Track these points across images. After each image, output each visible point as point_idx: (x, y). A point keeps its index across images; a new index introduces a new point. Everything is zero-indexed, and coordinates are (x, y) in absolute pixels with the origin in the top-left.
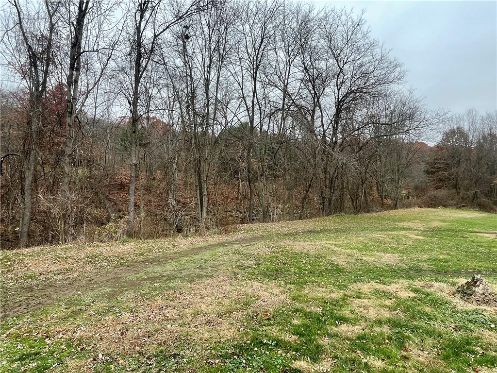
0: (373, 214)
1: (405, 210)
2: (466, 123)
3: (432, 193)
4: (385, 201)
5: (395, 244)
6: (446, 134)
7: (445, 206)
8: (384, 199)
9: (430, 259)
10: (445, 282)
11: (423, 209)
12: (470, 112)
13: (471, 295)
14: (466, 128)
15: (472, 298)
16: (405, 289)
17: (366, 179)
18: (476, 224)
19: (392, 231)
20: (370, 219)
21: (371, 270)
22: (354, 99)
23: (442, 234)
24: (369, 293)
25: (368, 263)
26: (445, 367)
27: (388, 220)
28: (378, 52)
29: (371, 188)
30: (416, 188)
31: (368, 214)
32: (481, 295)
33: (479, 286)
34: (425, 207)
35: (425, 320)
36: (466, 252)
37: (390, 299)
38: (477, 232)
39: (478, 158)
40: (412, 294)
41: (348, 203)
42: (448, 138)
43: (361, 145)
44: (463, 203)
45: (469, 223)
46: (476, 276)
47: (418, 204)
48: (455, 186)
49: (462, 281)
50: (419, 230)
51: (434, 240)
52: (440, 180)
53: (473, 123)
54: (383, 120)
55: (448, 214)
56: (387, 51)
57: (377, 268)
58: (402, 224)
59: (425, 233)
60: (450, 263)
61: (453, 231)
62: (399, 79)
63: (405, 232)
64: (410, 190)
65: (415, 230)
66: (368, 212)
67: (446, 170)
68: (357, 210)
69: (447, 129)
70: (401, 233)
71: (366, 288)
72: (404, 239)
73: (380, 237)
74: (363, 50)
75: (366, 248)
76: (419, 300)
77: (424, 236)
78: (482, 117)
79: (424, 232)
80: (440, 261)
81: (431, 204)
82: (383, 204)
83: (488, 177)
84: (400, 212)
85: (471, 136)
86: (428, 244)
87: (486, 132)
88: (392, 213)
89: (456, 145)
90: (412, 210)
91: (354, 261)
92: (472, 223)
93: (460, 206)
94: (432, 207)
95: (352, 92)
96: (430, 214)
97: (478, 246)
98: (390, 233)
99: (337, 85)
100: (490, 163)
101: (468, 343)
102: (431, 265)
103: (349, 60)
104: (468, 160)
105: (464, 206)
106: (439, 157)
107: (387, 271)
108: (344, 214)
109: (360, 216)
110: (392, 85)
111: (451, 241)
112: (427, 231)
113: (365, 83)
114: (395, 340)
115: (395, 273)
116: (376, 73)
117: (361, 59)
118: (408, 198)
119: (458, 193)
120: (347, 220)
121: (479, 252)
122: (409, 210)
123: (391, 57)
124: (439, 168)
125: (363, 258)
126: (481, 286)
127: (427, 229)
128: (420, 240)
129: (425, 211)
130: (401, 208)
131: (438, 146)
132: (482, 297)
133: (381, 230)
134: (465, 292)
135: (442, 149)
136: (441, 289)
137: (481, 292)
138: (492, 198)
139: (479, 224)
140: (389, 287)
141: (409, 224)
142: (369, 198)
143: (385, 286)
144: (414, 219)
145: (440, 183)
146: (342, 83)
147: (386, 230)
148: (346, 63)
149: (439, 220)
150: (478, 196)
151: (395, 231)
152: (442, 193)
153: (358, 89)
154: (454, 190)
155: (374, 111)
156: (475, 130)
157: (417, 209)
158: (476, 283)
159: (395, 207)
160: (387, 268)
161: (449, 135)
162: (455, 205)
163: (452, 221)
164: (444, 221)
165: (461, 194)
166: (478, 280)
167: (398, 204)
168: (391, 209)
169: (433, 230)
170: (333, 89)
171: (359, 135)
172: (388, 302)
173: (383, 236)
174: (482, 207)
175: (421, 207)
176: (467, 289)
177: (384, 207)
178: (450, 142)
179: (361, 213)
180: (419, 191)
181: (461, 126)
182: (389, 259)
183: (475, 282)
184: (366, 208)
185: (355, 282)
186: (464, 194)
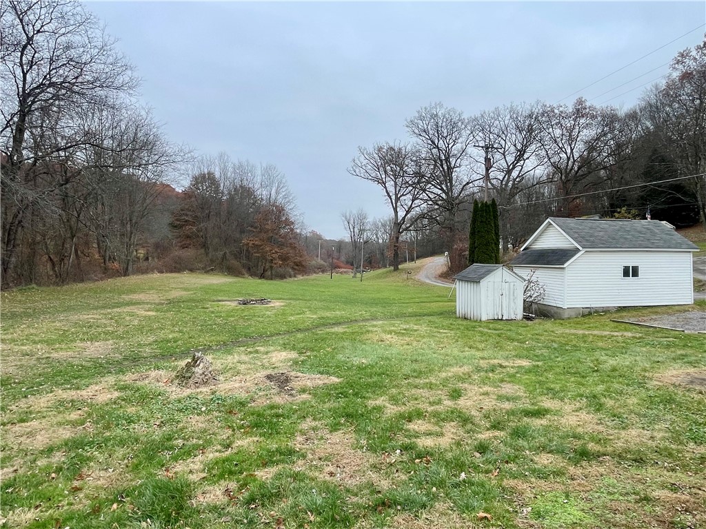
0: (91, 285)
1: (140, 277)
2: (217, 169)
3: (177, 252)
4: (109, 265)
5: (113, 326)
6: (196, 178)
7: (191, 270)
8: (107, 262)
9: (156, 341)
10: (166, 368)
11: (165, 275)
12: (221, 156)
13: (190, 378)
14: (217, 175)
15: (191, 381)
16: (108, 389)
17: (78, 230)
18: (221, 291)
19: (114, 307)
20: (83, 292)
21: (61, 372)
22: (56, 97)
23: (181, 306)
24: (45, 409)
25: (59, 362)
26: (131, 480)
27: (110, 292)
28: (98, 36)
29: (87, 244)
30: (157, 246)
31: (80, 285)
32: (201, 375)
33: (199, 365)
34: (167, 272)
35: (123, 425)
36: (202, 326)
37: (80, 409)
38: (220, 301)
39: (228, 213)
40: (116, 394)
41: (44, 268)
42: (197, 183)
43: (69, 175)
44: (212, 267)
45: (215, 290)
46: (197, 354)
47: (157, 269)
48: (204, 246)
49: (182, 363)
50: (151, 304)
51: (169, 315)
52: (188, 237)
53: (224, 170)
54: (107, 143)
55: (193, 280)
56: (112, 39)
57: (73, 366)
58: (131, 296)
59: (160, 307)
60: (180, 342)
61: (193, 300)
62: (130, 88)
63: (131, 307)
64: (149, 248)
65: (148, 303)
66: (82, 281)
67: (193, 224)
68: (61, 278)
69: (197, 173)
70: (127, 309)
71: (41, 402)
72: (128, 318)
73: (91, 318)
74: (72, 22)
75: (64, 337)
76: (124, 400)
77: (157, 311)
78: (234, 165)
79: (158, 307)
80: (168, 341)
81: (175, 268)
82: (105, 269)
83: (238, 236)
84: (133, 280)
85: (222, 185)
86: (159, 322)
87: (238, 183)
88: (119, 281)
89: (206, 194)
90: (150, 276)
91: (33, 362)
92: (217, 290)
93: (207, 270)
94: (175, 272)
95: (52, 85)
96: (171, 280)
97: (216, 316)
98: (109, 311)
99: (21, 65)
100: (239, 220)
101: (169, 439)
102: (155, 349)
103: (46, 28)
104: (218, 214)
105: (212, 270)
106: (187, 207)
107: (88, 369)
108: (34, 286)
109: (65, 287)
110: (121, 94)
111: (188, 314)
112: (163, 304)
113: (77, 78)
114: (68, 469)
115: (99, 368)
116: (95, 66)
117: (69, 35)
118: (147, 259)
119: (207, 254)
120: (38, 297)
121: (215, 324)
122: (145, 276)
123: (118, 49)
124: (186, 221)
125: (52, 355)
126: (201, 365)
127: (163, 302)
128: (149, 317)
129: (166, 277)
130: (133, 274)
131: (184, 193)
132: (201, 377)
133: (96, 308)
134: (184, 377)
135: (190, 197)
136: (158, 379)
137: (201, 372)
138: (242, 261)
139: (224, 291)
140: (84, 393)
141: (142, 297)
142: (84, 261)
143: (78, 392)
144: (149, 289)
145: (188, 240)
146: (31, 64)
147: (104, 307)
148: (38, 31)
149: (180, 288)
150: (228, 257)
151: (118, 307)
152: (189, 253)
153: (63, 82)
154: (203, 251)
155: (94, 125)
156: (226, 178)
157: (156, 275)
158: (197, 361)
159: (125, 273)
160: (89, 364)
161: (200, 179)
162: (203, 269)
163: (196, 289)
164: (186, 289)
165: (210, 255)
166: (198, 358)
167: (130, 269)
168: (119, 276)
169: (170, 302)
170: (12, 69)
171: (67, 158)
172: (74, 416)
173: (97, 317)
174: (232, 271)
175: (162, 272)
176: (187, 371)
177: (108, 273)
178: (200, 190)
179: (68, 284)
180: (160, 249)
181: (212, 171)
182: (97, 349)
183: (195, 360)
184: (80, 275)
185: (26, 397)
186: (212, 256)
